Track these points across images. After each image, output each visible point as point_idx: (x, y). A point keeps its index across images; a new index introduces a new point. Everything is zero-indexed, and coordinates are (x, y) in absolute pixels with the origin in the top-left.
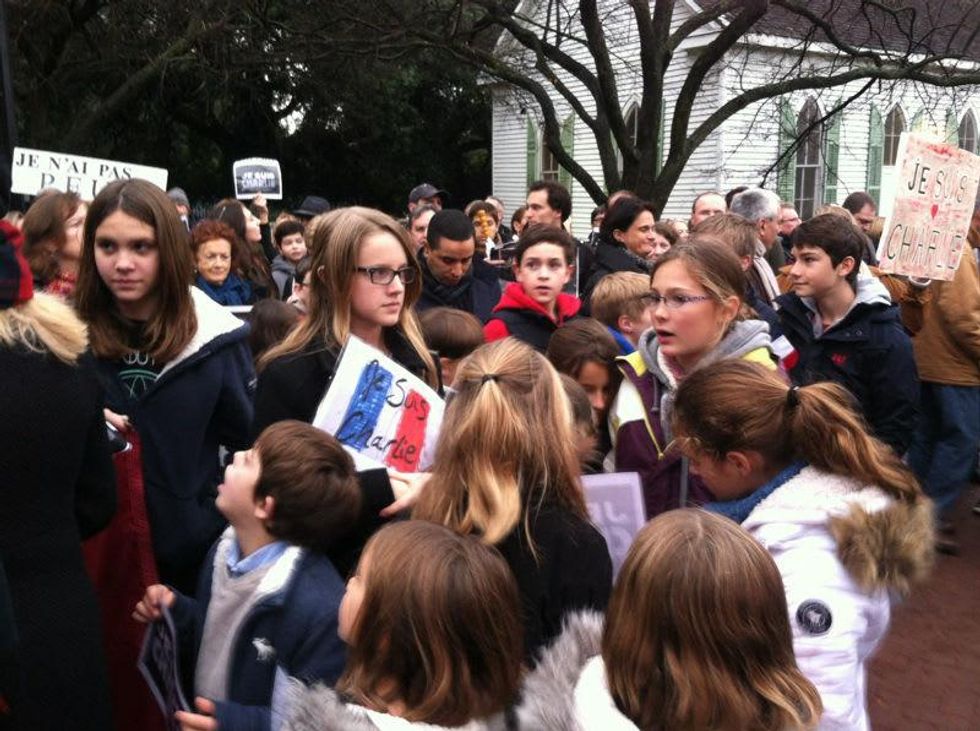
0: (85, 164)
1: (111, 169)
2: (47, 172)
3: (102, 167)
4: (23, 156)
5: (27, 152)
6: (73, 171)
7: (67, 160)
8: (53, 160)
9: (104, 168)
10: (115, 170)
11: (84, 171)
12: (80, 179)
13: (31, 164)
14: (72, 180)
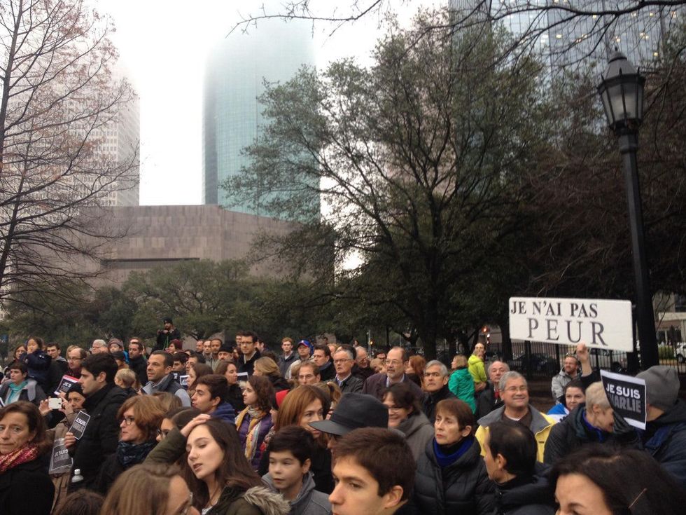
0: (559, 305)
1: (580, 307)
2: (532, 316)
3: (572, 305)
4: (515, 303)
5: (518, 299)
6: (550, 313)
7: (545, 302)
8: (535, 304)
9: (575, 307)
10: (583, 307)
11: (559, 314)
12: (556, 321)
13: (520, 312)
14: (551, 322)
